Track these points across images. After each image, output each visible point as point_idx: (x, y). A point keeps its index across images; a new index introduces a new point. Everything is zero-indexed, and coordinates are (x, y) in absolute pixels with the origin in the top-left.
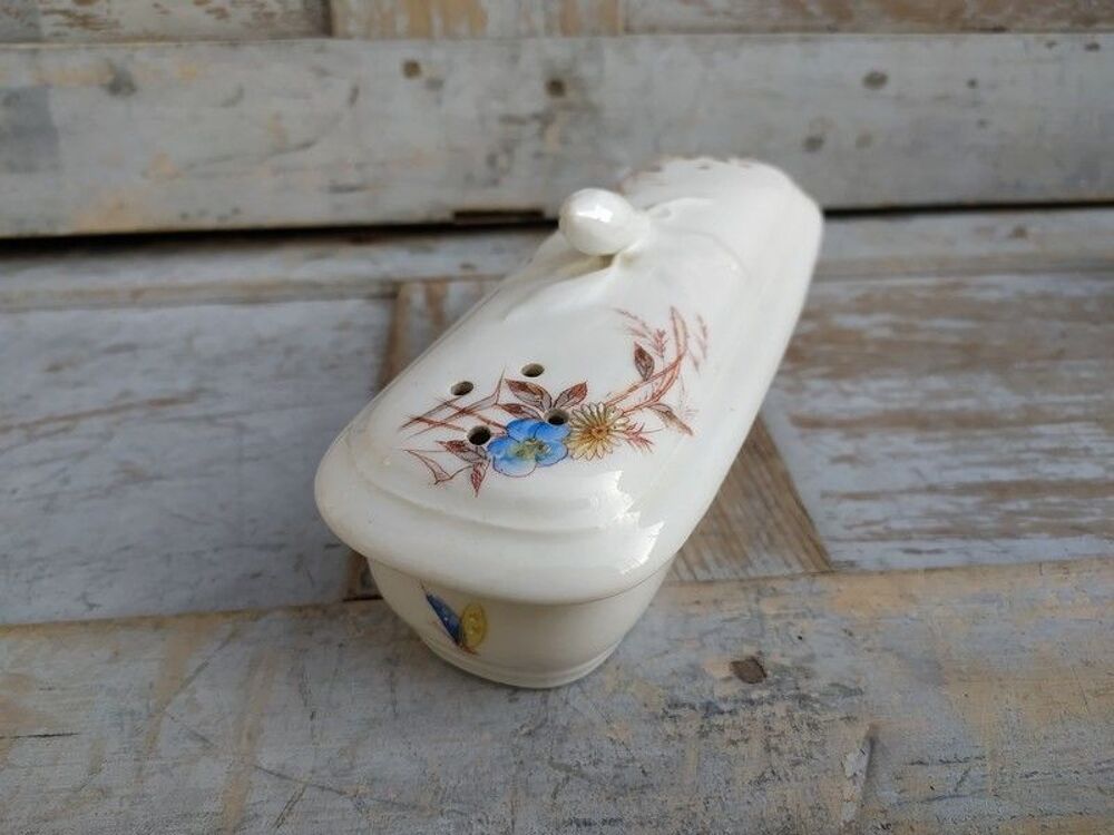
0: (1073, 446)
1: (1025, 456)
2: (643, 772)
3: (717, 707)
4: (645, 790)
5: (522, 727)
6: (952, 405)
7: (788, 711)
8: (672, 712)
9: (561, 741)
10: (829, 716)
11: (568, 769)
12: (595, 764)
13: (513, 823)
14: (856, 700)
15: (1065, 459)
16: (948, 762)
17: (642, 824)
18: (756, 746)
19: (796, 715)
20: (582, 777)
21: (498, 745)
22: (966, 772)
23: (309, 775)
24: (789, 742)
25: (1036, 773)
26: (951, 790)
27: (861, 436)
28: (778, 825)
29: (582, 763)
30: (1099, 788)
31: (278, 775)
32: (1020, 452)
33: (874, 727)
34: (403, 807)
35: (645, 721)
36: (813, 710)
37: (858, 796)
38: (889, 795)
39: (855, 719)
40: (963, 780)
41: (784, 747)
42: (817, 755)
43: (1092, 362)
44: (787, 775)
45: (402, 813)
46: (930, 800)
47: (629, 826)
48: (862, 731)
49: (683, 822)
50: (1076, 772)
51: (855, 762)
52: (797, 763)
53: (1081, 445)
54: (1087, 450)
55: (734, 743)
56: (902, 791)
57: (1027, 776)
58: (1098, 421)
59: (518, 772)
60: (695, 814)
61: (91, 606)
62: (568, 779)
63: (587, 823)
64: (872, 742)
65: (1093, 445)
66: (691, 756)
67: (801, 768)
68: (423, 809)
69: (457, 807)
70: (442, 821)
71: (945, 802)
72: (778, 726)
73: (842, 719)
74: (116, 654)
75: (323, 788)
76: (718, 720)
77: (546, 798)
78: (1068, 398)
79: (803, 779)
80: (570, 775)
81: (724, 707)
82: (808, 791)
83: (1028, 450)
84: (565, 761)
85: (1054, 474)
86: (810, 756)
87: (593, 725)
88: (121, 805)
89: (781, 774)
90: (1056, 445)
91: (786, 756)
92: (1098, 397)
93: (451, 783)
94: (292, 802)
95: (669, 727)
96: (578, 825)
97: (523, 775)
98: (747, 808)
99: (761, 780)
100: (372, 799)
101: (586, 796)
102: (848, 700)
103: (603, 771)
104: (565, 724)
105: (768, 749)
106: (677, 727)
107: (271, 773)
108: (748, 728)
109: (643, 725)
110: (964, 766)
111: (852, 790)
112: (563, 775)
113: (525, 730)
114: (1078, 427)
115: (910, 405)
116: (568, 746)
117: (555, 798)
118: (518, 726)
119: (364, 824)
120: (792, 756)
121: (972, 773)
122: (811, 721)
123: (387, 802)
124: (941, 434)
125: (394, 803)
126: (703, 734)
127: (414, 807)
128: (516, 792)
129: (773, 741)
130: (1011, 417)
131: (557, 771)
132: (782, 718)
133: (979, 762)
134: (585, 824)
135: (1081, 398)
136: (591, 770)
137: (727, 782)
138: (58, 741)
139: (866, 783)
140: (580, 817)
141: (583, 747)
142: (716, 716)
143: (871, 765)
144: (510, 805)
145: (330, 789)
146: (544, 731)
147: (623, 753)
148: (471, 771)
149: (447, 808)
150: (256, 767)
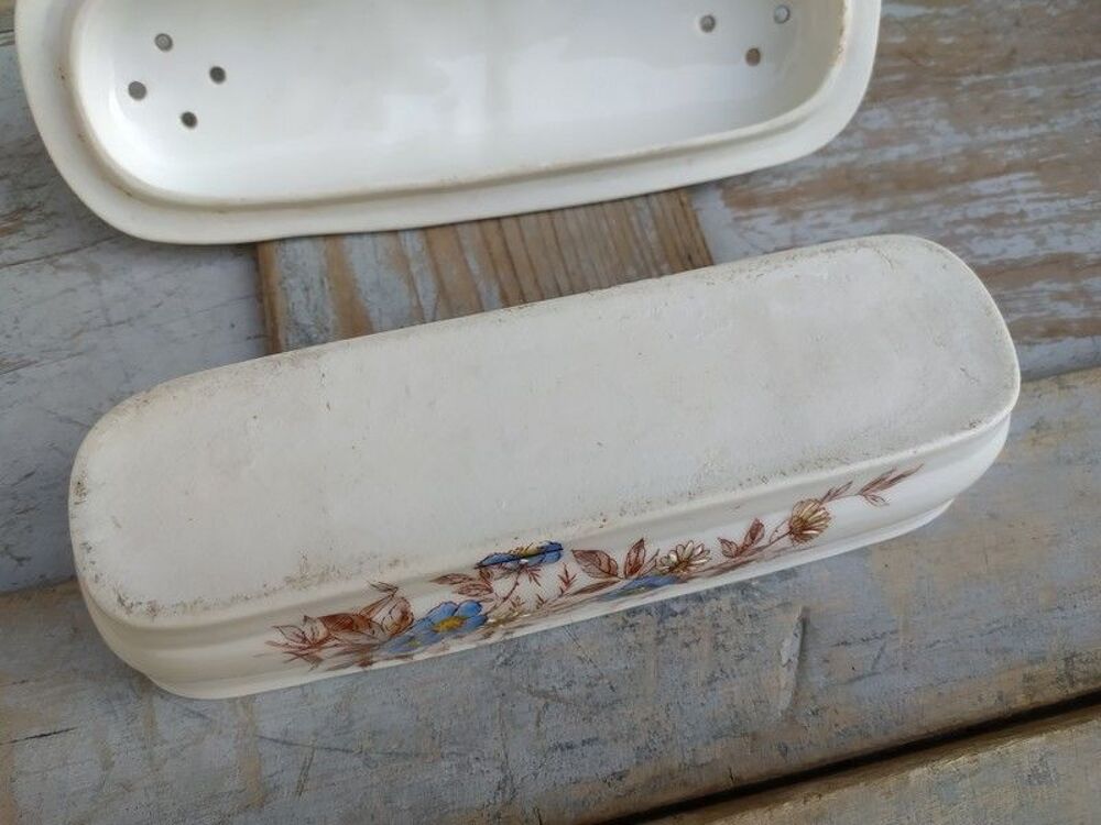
0: (1008, 211)
1: (961, 230)
2: (612, 687)
3: (670, 610)
4: (615, 706)
5: (498, 657)
6: (892, 154)
7: (733, 604)
8: (631, 620)
9: (535, 667)
10: (768, 603)
11: (545, 694)
12: (569, 685)
13: (507, 756)
14: (790, 583)
15: (999, 231)
16: (868, 640)
17: (616, 741)
18: (706, 645)
19: (740, 607)
20: (559, 701)
21: (479, 680)
22: (882, 649)
23: (313, 738)
24: (734, 637)
25: (939, 641)
26: (869, 669)
27: (797, 215)
28: (728, 723)
29: (558, 687)
30: (986, 650)
31: (284, 743)
32: (957, 223)
33: (806, 610)
34: (406, 756)
35: (608, 634)
36: (755, 600)
37: (792, 683)
38: (817, 679)
39: (790, 604)
40: (879, 657)
41: (730, 643)
42: (758, 647)
43: (1043, 69)
44: (732, 671)
45: (408, 763)
46: (851, 681)
47: (605, 743)
48: (795, 617)
49: (649, 732)
50: (971, 636)
51: (790, 647)
52: (742, 658)
53: (1017, 208)
54: (1022, 214)
55: (687, 645)
56: (830, 674)
57: (931, 646)
58: (1037, 167)
59: (501, 704)
60: (658, 723)
61: (20, 560)
62: (547, 705)
63: (570, 747)
64: (804, 622)
65: (1029, 207)
66: (651, 664)
67: (746, 662)
68: (426, 756)
69: (455, 749)
70: (445, 764)
71: (863, 682)
72: (725, 621)
73: (778, 606)
74: (75, 630)
75: (329, 749)
76: (672, 623)
77: (531, 728)
78: (1011, 135)
79: (747, 674)
80: (549, 700)
81: (677, 608)
82: (751, 685)
83: (966, 220)
84: (541, 687)
85: (987, 256)
86: (752, 649)
87: (562, 644)
88: (147, 795)
89: (728, 671)
90: (992, 210)
91: (733, 652)
92: (1042, 129)
93: (445, 725)
94: (305, 769)
95: (630, 637)
96: (562, 750)
97: (507, 707)
98: (701, 710)
99: (712, 680)
100: (377, 753)
101: (565, 720)
102: (784, 584)
103: (577, 692)
104: (536, 647)
105: (717, 646)
106: (637, 636)
107: (276, 741)
108: (700, 628)
109: (605, 637)
110: (881, 643)
111: (786, 677)
112: (542, 702)
113: (501, 659)
114: (1017, 180)
115: (850, 157)
116: (543, 671)
117: (538, 726)
118: (494, 655)
119: (376, 779)
120: (737, 652)
121: (887, 650)
122: (752, 612)
123: (390, 754)
124: (879, 205)
125: (397, 754)
126: (660, 641)
127: (417, 755)
128: (503, 726)
129: (721, 638)
130: (952, 169)
131: (536, 699)
132: (729, 612)
133: (893, 637)
134: (568, 748)
135: (1024, 132)
136: (566, 693)
137: (684, 686)
138: (57, 739)
139: (798, 667)
140: (562, 741)
141: (556, 670)
142: (671, 618)
143: (803, 650)
144: (500, 739)
145: (336, 749)
146: (518, 658)
147: (591, 671)
148: (460, 711)
149: (447, 751)
150: (262, 737)
